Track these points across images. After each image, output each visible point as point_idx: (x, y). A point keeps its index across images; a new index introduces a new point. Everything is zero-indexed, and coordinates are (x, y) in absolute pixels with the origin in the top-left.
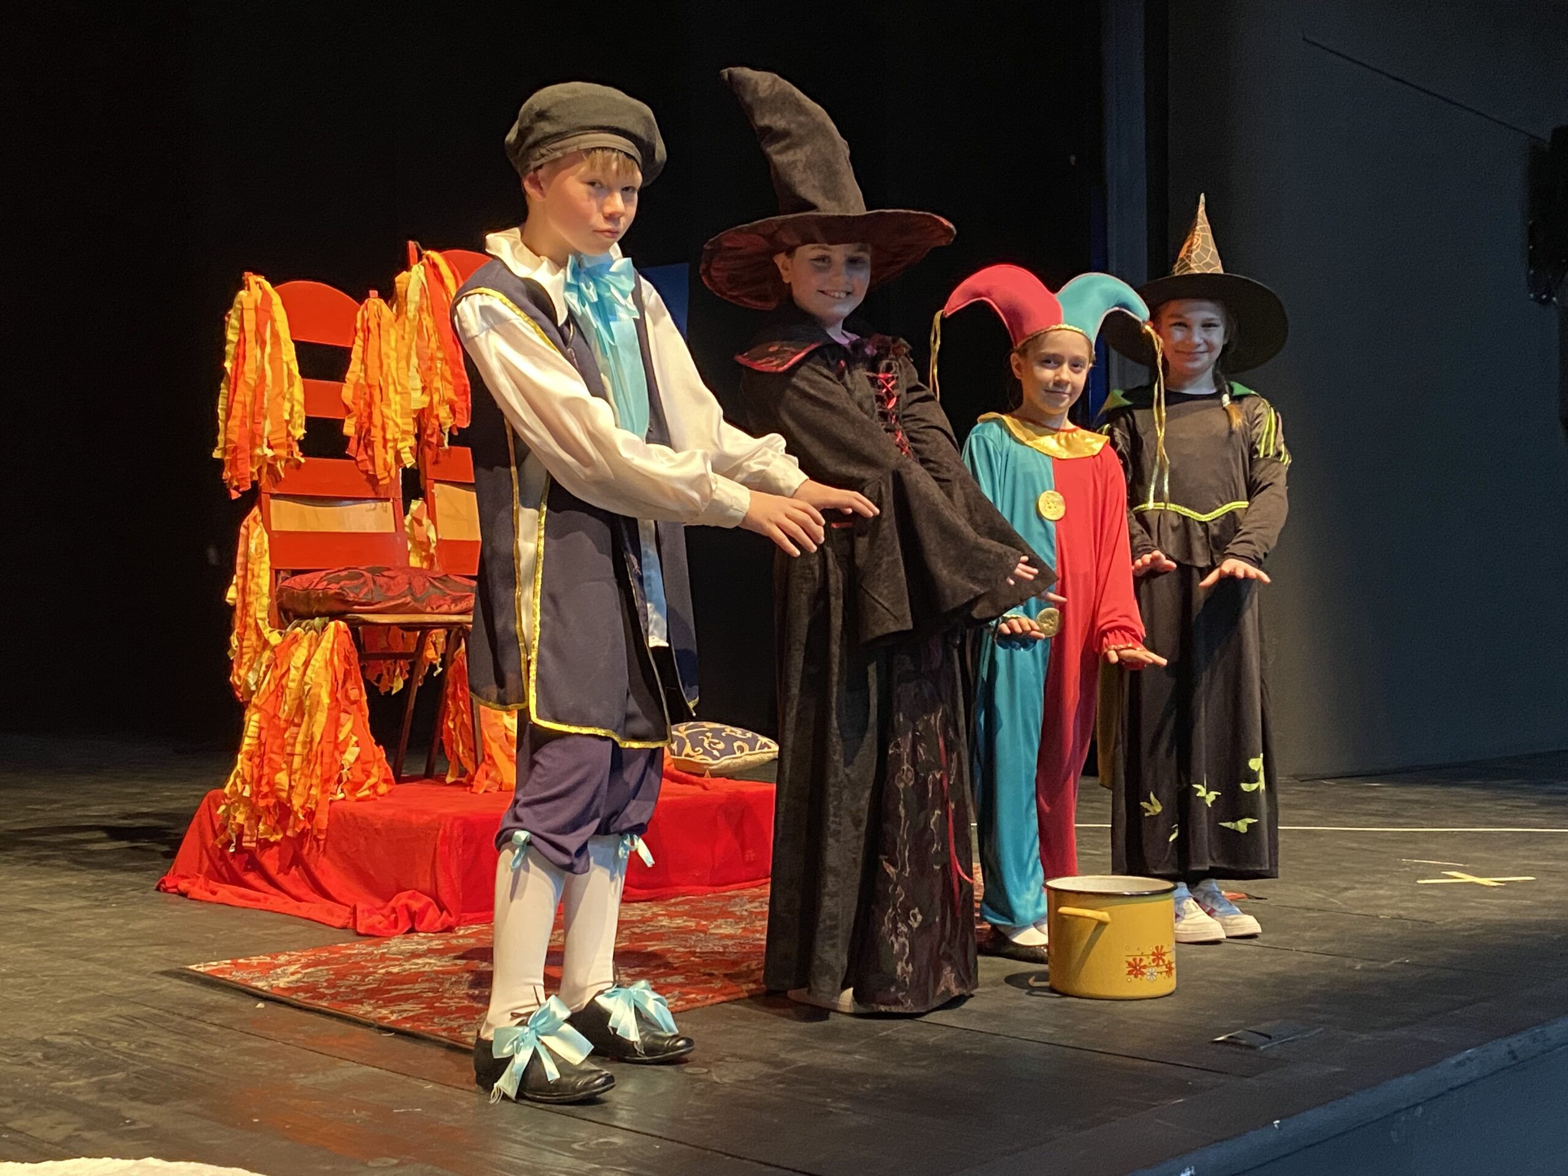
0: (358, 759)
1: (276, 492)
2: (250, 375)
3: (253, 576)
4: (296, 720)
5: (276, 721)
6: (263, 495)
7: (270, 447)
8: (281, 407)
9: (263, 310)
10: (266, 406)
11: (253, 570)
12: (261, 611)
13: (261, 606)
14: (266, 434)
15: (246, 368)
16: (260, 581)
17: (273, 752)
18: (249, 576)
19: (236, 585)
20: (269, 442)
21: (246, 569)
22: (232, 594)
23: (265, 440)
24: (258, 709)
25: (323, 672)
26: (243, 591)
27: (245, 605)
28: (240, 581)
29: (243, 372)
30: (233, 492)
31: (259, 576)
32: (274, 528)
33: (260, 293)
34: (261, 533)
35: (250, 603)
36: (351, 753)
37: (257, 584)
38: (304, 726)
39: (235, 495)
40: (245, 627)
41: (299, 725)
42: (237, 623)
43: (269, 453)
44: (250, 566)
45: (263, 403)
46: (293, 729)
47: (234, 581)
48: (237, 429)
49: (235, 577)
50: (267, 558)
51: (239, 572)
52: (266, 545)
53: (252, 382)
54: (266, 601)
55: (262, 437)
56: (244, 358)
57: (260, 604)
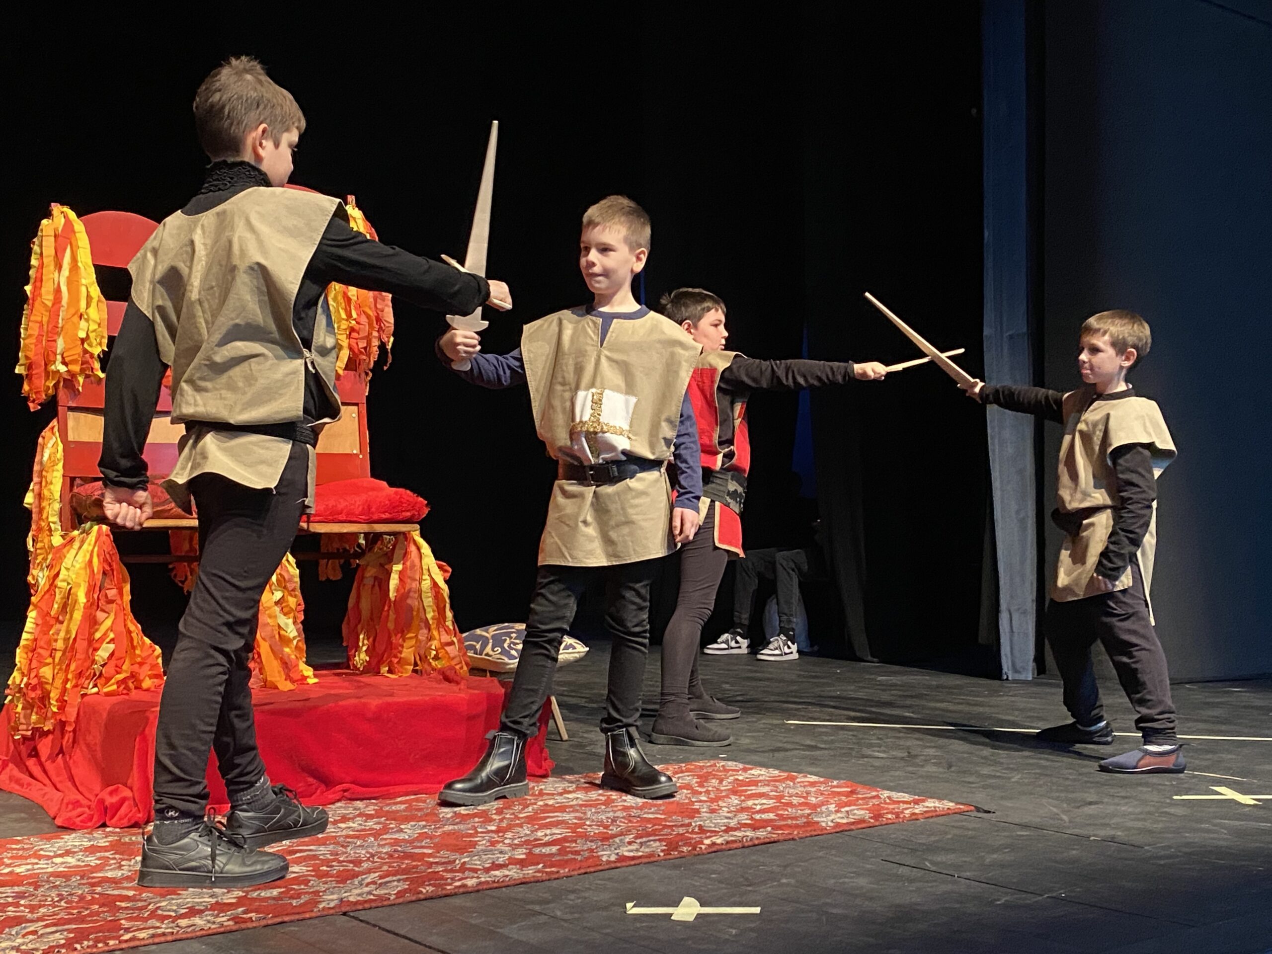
0: (112, 655)
1: (74, 405)
2: (47, 296)
3: (47, 482)
4: (61, 618)
5: (48, 618)
6: (60, 408)
7: (64, 363)
8: (77, 328)
9: (64, 238)
10: (60, 325)
11: (46, 477)
12: (53, 515)
13: (52, 511)
14: (58, 351)
15: (43, 290)
16: (52, 487)
17: (41, 648)
18: (44, 484)
19: (33, 490)
20: (63, 358)
21: (41, 476)
22: (29, 499)
23: (59, 358)
24: (36, 606)
25: (82, 572)
26: (39, 496)
27: (41, 510)
28: (37, 488)
29: (40, 295)
30: (31, 405)
31: (51, 483)
32: (71, 437)
33: (63, 220)
34: (56, 442)
35: (44, 508)
36: (105, 650)
37: (49, 490)
38: (65, 624)
39: (33, 407)
40: (40, 529)
41: (62, 623)
42: (34, 527)
43: (63, 369)
44: (44, 473)
45: (57, 322)
46: (58, 626)
47: (31, 488)
48: (33, 346)
49: (32, 485)
50: (60, 466)
51: (36, 479)
52: (60, 454)
53: (49, 304)
54: (57, 506)
55: (55, 354)
56: (41, 281)
57: (53, 509)
